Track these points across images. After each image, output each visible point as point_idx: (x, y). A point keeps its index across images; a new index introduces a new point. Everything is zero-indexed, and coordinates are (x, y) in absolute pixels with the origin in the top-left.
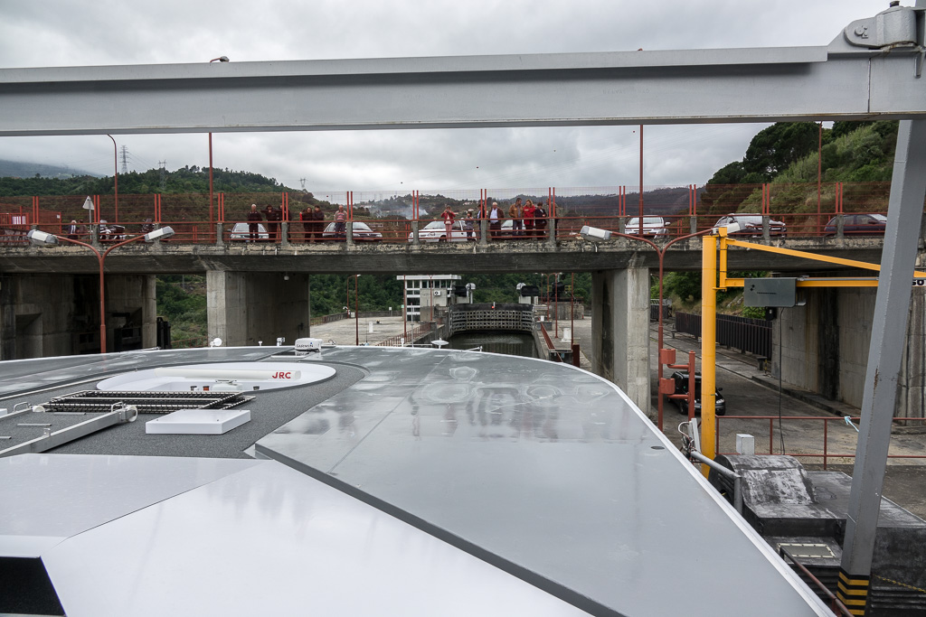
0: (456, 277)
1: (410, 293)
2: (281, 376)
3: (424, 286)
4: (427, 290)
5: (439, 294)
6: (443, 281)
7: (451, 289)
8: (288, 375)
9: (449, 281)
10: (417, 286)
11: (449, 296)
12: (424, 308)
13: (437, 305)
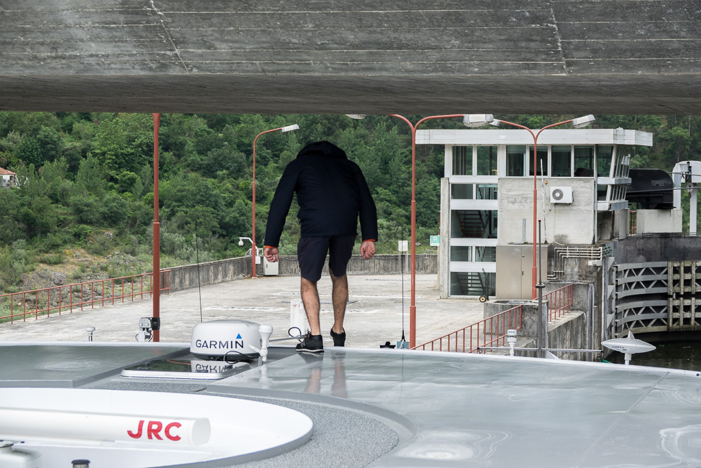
0: (630, 137)
1: (461, 192)
2: (153, 432)
3: (515, 167)
4: (523, 185)
5: (567, 199)
6: (585, 152)
7: (609, 180)
8: (174, 431)
9: (603, 152)
10: (488, 166)
11: (603, 206)
12: (511, 248)
13: (560, 239)
